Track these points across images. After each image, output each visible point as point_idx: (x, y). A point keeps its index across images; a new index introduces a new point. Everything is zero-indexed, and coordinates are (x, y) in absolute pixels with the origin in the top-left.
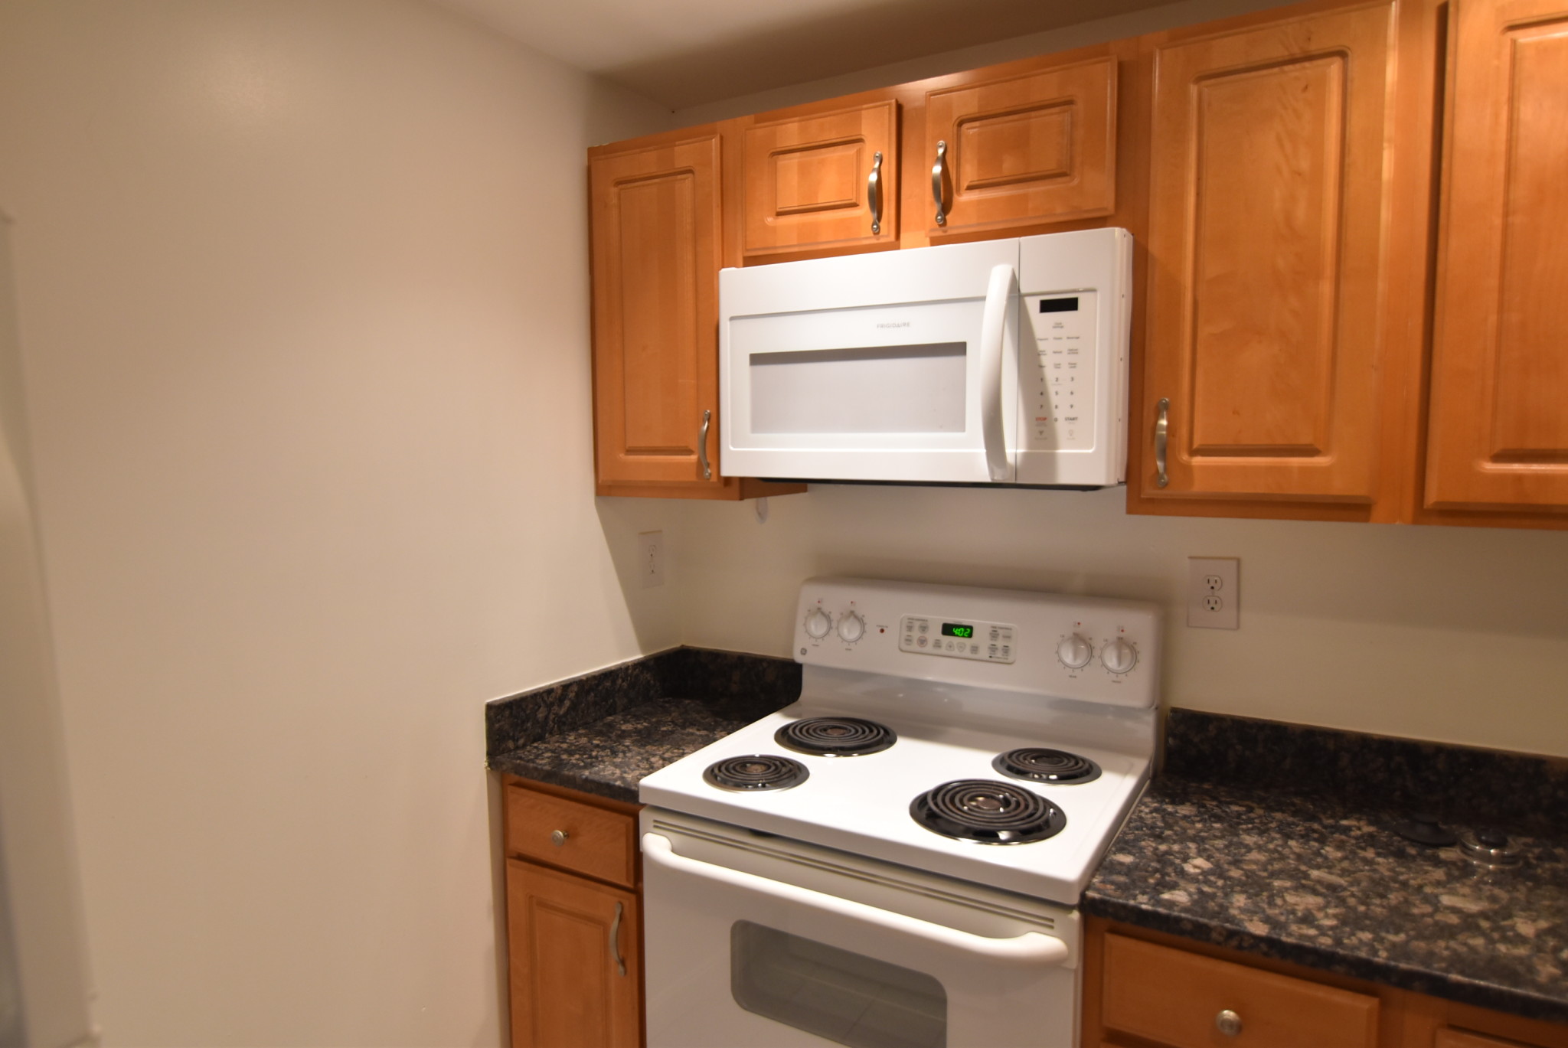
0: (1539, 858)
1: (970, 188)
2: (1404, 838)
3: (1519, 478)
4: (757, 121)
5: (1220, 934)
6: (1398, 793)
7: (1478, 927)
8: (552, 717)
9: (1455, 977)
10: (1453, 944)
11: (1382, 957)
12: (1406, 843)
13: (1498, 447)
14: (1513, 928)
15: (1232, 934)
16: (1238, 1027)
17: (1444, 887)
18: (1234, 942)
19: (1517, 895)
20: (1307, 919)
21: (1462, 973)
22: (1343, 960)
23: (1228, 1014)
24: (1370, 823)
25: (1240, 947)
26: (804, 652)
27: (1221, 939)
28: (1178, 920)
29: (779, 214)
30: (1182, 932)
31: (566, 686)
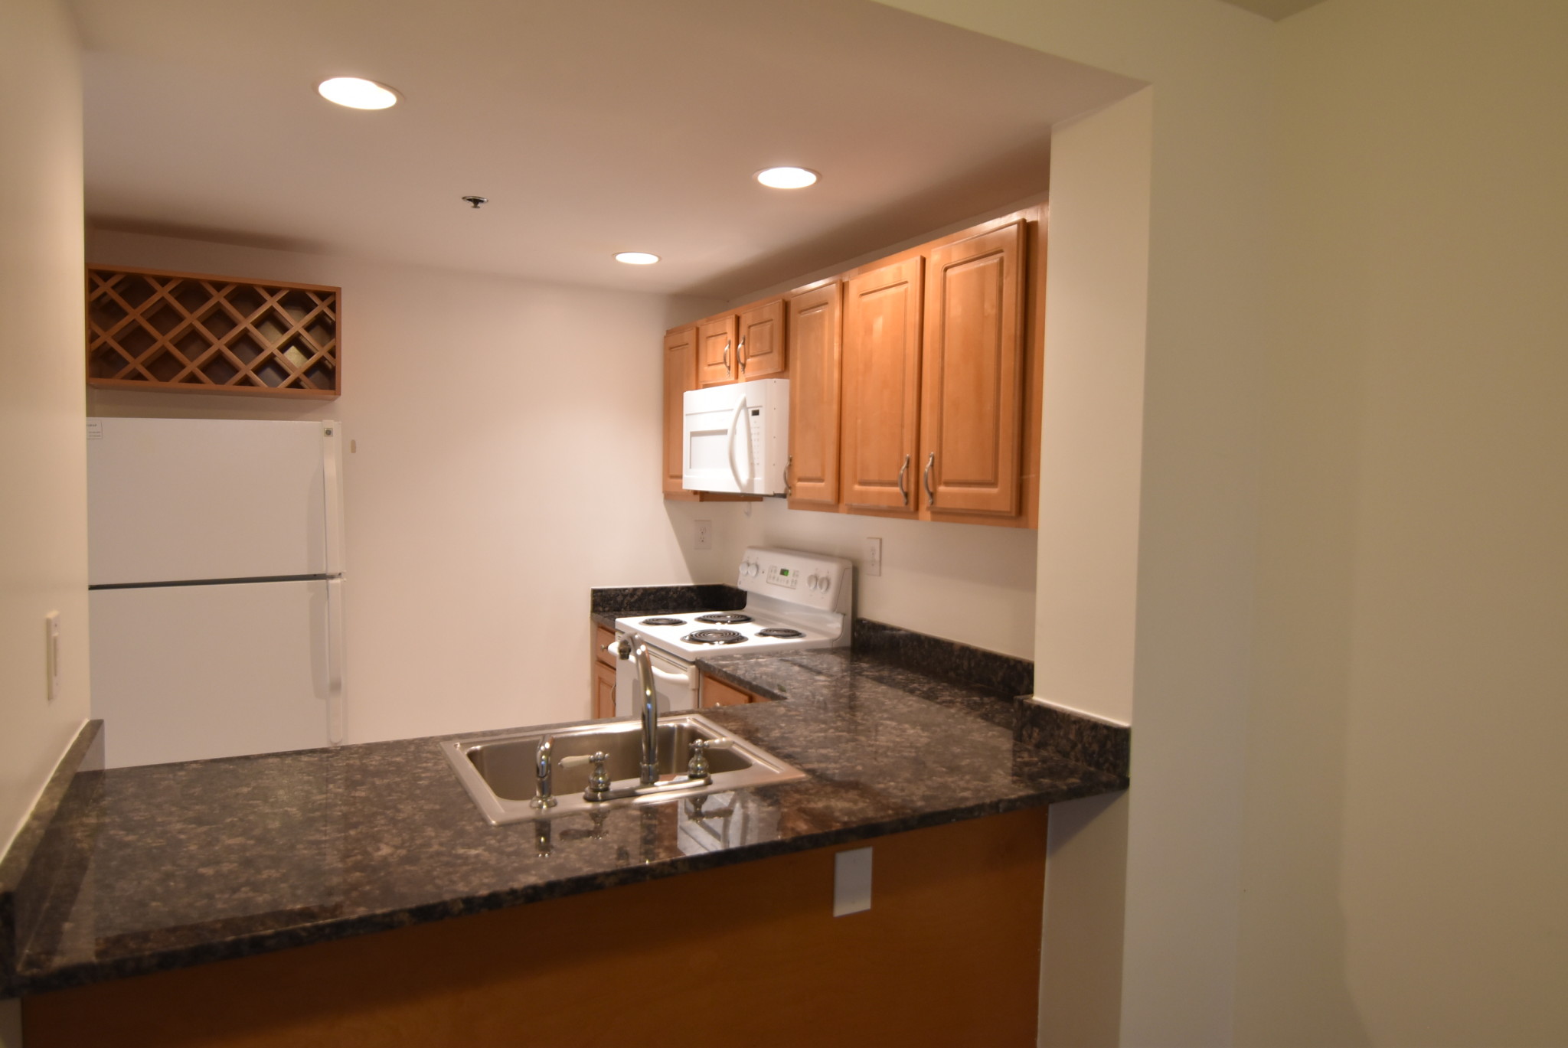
1: (752, 356)
4: (707, 321)
8: (626, 601)
26: (740, 583)
29: (709, 365)
31: (635, 590)
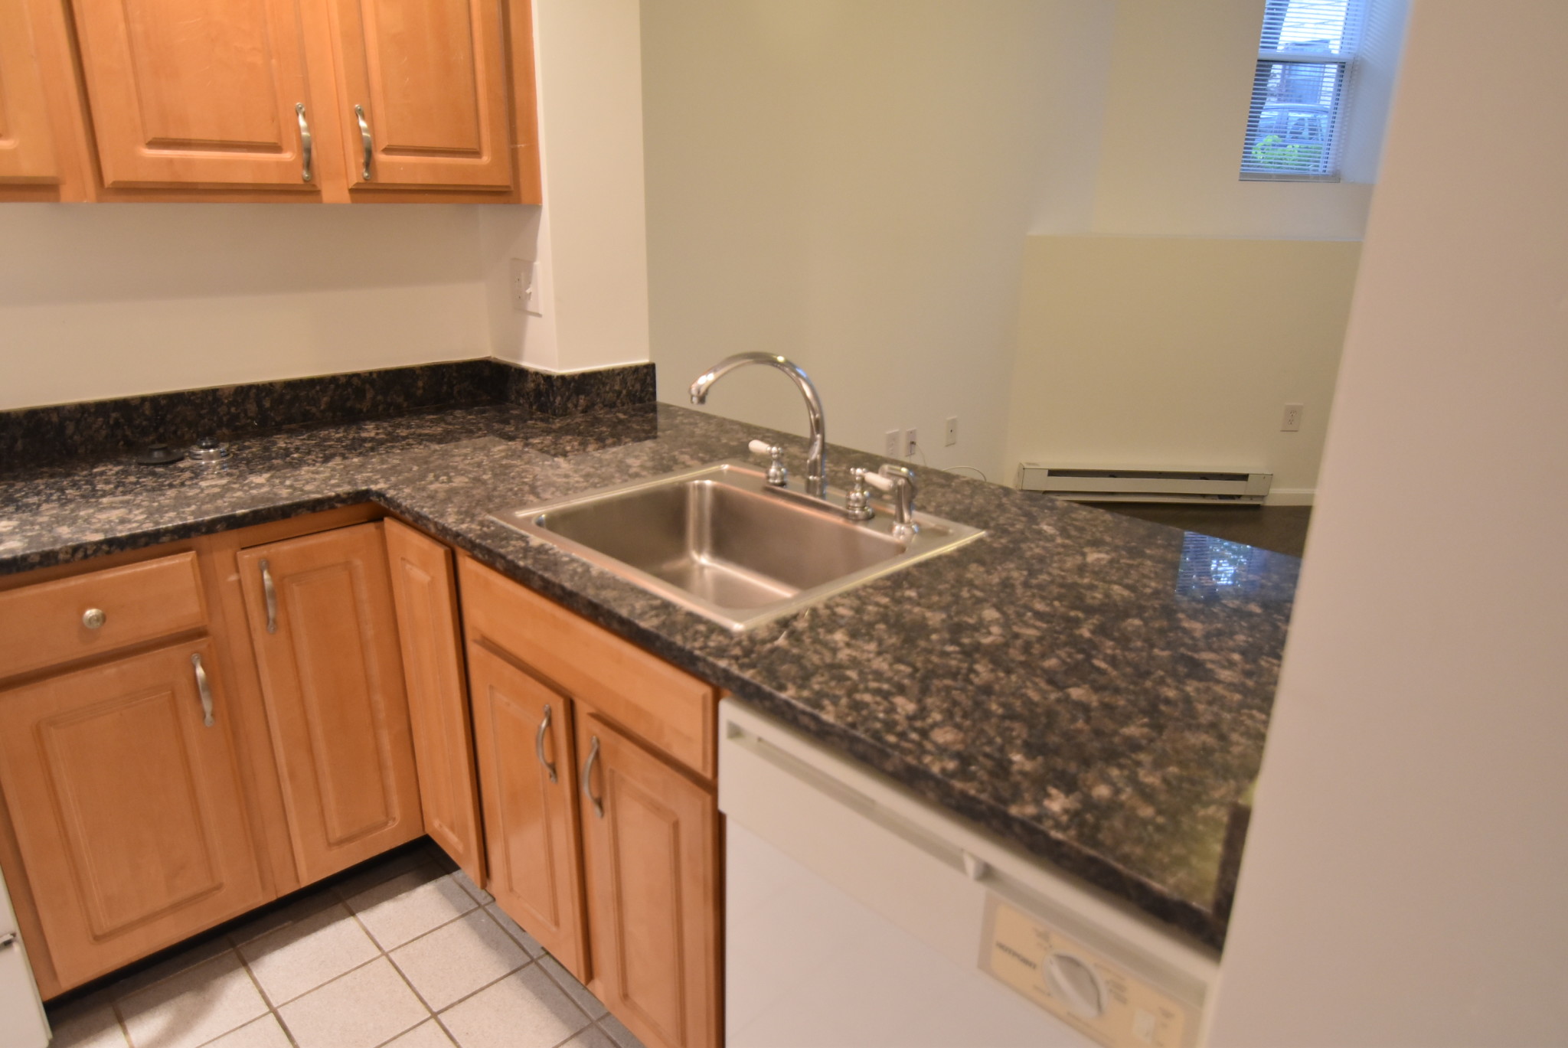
0: (239, 450)
2: (148, 465)
3: (170, 162)
5: (67, 553)
6: (122, 443)
7: (233, 489)
9: (239, 512)
10: (225, 499)
11: (190, 520)
12: (151, 467)
13: (150, 137)
14: (252, 482)
15: (76, 549)
16: (103, 619)
17: (197, 479)
18: (80, 554)
19: (241, 469)
20: (123, 521)
21: (242, 508)
22: (167, 531)
23: (90, 613)
24: (115, 465)
25: (86, 556)
27: (69, 556)
28: (24, 558)
30: (32, 566)
